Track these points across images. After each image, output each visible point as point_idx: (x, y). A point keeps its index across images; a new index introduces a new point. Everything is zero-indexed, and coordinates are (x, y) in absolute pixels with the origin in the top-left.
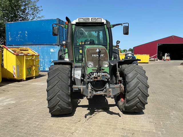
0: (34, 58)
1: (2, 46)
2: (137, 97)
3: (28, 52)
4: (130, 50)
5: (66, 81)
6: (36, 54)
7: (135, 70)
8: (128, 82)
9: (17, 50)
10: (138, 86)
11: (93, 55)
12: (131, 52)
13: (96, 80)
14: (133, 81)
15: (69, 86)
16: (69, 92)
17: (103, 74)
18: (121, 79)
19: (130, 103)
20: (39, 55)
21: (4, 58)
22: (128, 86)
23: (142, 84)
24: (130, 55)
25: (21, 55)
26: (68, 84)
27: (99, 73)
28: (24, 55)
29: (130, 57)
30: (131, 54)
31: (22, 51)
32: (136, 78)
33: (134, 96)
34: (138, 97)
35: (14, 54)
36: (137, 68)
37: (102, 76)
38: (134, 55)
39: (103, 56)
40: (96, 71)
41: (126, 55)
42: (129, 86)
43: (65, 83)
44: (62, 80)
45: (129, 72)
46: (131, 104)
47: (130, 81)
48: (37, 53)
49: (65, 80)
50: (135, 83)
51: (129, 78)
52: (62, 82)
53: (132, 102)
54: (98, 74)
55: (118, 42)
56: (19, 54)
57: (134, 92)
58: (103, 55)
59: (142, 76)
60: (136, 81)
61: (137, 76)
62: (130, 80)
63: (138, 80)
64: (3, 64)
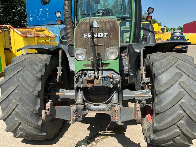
0: (49, 40)
1: (8, 26)
2: (175, 126)
3: (45, 34)
4: (180, 28)
5: (30, 86)
6: (52, 36)
7: (176, 64)
8: (157, 92)
9: (32, 31)
10: (179, 103)
11: (84, 34)
12: (180, 31)
13: (89, 85)
14: (170, 91)
15: (37, 96)
16: (35, 110)
17: (105, 73)
18: (147, 80)
19: (161, 135)
20: (56, 37)
21: (12, 40)
22: (158, 102)
23: (191, 98)
24: (178, 34)
25: (31, 37)
26: (34, 94)
27: (96, 73)
28: (35, 37)
29: (178, 37)
30: (180, 33)
31: (38, 32)
32: (177, 85)
33: (169, 123)
34: (178, 126)
35: (22, 36)
36: (181, 61)
37: (103, 78)
38: (184, 35)
39: (105, 36)
40: (91, 68)
41: (172, 34)
42: (160, 102)
43: (28, 91)
44: (23, 84)
45: (163, 70)
46: (161, 137)
47: (164, 91)
48: (54, 34)
49: (28, 84)
50: (174, 95)
51: (162, 83)
52: (23, 89)
53: (165, 133)
54: (94, 73)
55: (151, 10)
56: (28, 36)
57: (170, 115)
58: (106, 34)
59: (192, 81)
60: (177, 92)
61: (181, 80)
62: (162, 89)
63: (182, 90)
64: (11, 49)
